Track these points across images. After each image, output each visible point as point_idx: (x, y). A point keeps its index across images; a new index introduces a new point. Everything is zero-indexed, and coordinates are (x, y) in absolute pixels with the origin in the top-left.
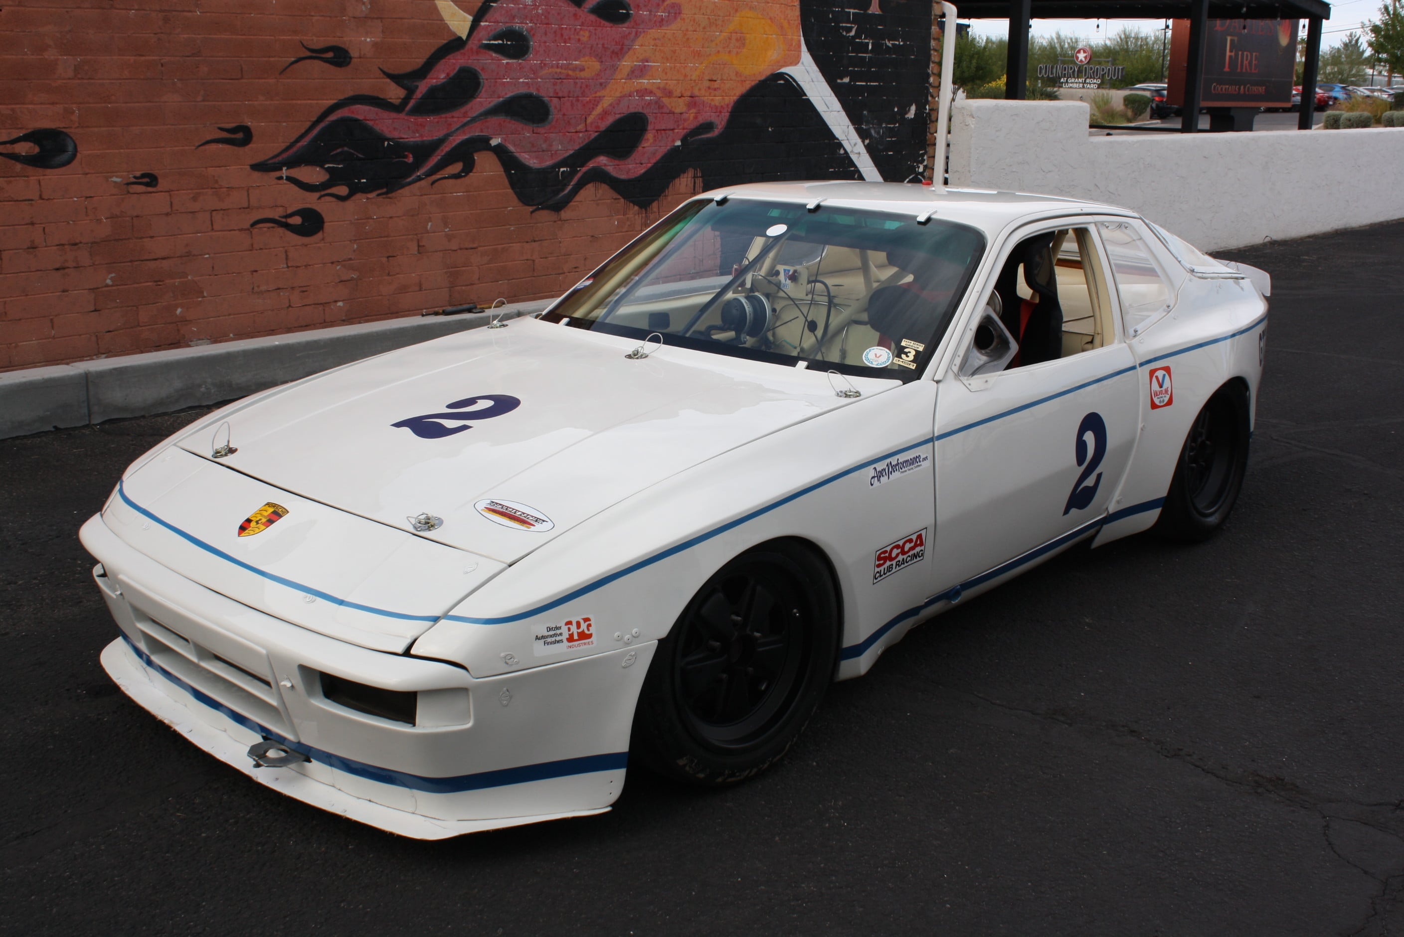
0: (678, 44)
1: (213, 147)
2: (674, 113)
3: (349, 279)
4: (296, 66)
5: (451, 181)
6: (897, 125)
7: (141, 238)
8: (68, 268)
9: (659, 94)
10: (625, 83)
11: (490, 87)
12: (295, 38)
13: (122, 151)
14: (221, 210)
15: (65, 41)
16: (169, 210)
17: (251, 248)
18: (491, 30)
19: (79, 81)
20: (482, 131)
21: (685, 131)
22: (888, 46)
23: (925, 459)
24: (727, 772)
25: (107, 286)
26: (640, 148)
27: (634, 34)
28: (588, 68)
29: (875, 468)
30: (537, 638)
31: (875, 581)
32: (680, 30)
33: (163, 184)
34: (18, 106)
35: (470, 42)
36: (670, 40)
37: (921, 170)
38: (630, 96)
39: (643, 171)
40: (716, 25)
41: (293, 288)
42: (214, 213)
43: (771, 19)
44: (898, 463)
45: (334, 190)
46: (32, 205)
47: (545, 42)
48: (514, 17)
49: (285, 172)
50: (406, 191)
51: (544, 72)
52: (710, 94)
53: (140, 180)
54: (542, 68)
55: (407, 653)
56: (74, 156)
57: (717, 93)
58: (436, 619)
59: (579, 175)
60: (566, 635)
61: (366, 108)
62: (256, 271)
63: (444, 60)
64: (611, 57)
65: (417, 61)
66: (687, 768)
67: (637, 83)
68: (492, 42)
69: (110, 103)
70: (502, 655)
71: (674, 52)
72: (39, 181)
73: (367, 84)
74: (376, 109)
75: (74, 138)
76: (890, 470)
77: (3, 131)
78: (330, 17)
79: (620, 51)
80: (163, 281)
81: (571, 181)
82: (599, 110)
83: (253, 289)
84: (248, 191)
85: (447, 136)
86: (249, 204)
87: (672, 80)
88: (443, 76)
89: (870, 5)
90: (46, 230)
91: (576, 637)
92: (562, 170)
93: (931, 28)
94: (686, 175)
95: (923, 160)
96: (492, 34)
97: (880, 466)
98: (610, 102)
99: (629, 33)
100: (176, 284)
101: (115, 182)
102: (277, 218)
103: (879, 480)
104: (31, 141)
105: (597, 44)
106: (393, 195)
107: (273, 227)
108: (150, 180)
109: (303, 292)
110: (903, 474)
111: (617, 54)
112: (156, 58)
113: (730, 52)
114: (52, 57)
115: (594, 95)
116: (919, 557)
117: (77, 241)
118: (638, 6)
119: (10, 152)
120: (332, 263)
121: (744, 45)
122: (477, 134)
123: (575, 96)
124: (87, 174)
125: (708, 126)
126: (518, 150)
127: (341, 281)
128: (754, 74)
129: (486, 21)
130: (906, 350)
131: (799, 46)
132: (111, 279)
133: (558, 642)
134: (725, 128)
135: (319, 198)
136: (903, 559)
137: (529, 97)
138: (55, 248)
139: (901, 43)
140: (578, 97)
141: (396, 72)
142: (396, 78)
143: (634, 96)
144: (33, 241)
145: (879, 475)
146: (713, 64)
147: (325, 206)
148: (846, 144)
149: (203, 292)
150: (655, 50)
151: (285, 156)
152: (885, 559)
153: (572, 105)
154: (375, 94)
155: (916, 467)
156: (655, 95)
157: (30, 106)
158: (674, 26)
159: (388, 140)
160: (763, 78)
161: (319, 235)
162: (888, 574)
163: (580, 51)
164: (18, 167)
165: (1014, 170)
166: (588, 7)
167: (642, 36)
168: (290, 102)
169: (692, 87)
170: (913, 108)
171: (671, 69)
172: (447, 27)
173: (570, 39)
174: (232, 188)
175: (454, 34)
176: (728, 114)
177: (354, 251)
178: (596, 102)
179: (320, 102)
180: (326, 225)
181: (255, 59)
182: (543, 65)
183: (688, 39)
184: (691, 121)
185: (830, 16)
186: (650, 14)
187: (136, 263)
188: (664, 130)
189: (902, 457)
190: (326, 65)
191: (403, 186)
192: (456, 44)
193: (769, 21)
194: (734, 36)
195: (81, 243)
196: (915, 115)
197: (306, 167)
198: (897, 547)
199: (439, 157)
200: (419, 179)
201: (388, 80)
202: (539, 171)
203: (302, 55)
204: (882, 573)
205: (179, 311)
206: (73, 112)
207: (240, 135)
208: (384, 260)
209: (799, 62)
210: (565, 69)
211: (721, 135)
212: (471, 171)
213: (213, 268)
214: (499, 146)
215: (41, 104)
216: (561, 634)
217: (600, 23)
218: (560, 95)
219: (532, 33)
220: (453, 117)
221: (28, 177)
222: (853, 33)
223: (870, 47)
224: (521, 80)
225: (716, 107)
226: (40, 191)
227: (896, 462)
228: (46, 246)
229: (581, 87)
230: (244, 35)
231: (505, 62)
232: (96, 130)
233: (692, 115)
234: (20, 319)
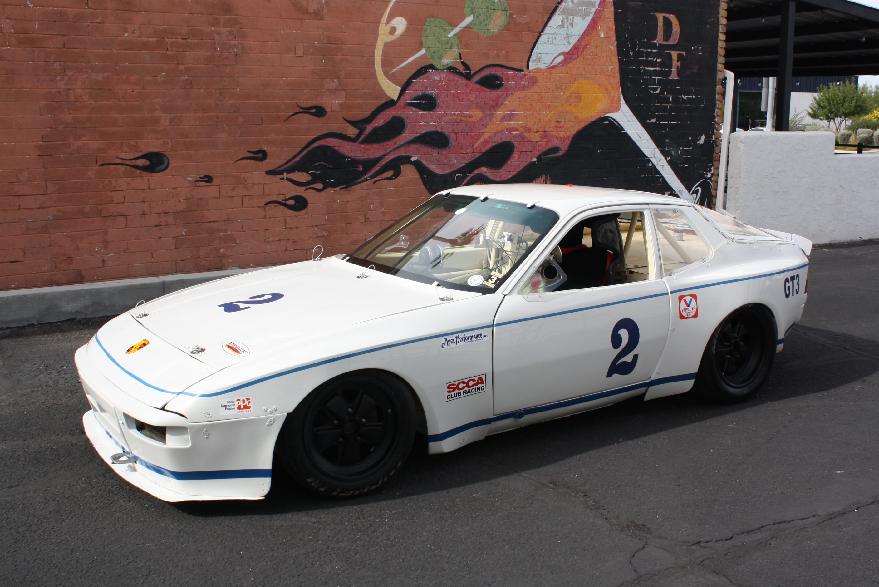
0: (535, 101)
1: (245, 161)
2: (532, 142)
3: (322, 235)
4: (293, 117)
5: (386, 182)
6: (691, 148)
7: (203, 210)
8: (162, 225)
9: (522, 130)
10: (499, 124)
11: (411, 127)
12: (293, 102)
13: (194, 163)
14: (248, 196)
15: (166, 106)
16: (218, 195)
17: (265, 217)
18: (412, 95)
19: (172, 127)
20: (406, 153)
21: (540, 152)
22: (684, 99)
23: (485, 336)
24: (338, 490)
25: (182, 235)
26: (509, 163)
27: (505, 95)
28: (475, 116)
29: (446, 339)
30: (222, 406)
31: (447, 400)
32: (536, 92)
33: (215, 181)
34: (140, 140)
35: (399, 103)
36: (529, 98)
37: (709, 176)
38: (502, 132)
39: (511, 176)
40: (561, 89)
41: (288, 240)
42: (244, 198)
43: (599, 84)
44: (464, 337)
45: (315, 186)
46: (144, 192)
47: (447, 101)
48: (427, 88)
49: (285, 175)
50: (358, 187)
51: (446, 118)
52: (557, 130)
53: (203, 179)
54: (444, 116)
55: (163, 409)
56: (167, 166)
57: (562, 129)
58: (179, 393)
59: (468, 178)
60: (237, 406)
61: (335, 140)
62: (267, 230)
63: (382, 113)
64: (490, 109)
65: (367, 113)
66: (313, 484)
67: (507, 124)
68: (413, 102)
69: (188, 138)
70: (204, 412)
71: (532, 105)
72: (149, 179)
73: (334, 127)
74: (341, 140)
75: (168, 157)
76: (458, 340)
77: (131, 153)
78: (314, 90)
79: (496, 106)
80: (214, 234)
81: (463, 182)
82: (482, 140)
83: (265, 240)
84: (264, 185)
85: (385, 155)
86: (264, 193)
87: (530, 122)
88: (382, 121)
89: (671, 74)
90: (151, 206)
91: (242, 407)
92: (457, 175)
93: (716, 87)
94: (540, 179)
95: (710, 170)
96: (413, 97)
97: (449, 338)
98: (489, 135)
99: (502, 95)
100: (221, 236)
101: (189, 180)
102: (280, 201)
103: (448, 345)
104: (145, 159)
105: (481, 102)
106: (350, 189)
107: (277, 206)
108: (209, 179)
109: (294, 242)
110: (467, 343)
111: (494, 107)
112: (214, 114)
113: (570, 105)
114: (159, 115)
115: (478, 132)
116: (482, 390)
117: (167, 211)
118: (508, 79)
119: (134, 164)
120: (312, 226)
121: (580, 100)
122: (403, 154)
123: (466, 132)
124: (174, 176)
125: (556, 149)
126: (429, 164)
127: (318, 237)
128: (587, 118)
129: (409, 90)
130: (492, 277)
131: (619, 100)
132: (185, 232)
133: (233, 409)
134: (567, 151)
135: (306, 190)
136: (469, 390)
137: (436, 133)
138: (156, 215)
139: (694, 97)
140: (468, 132)
141: (353, 120)
142: (353, 123)
143: (505, 132)
144: (144, 211)
145: (449, 342)
146: (559, 112)
147: (308, 194)
148: (653, 160)
149: (236, 241)
150: (520, 105)
151: (286, 166)
152: (454, 389)
153: (464, 137)
154: (340, 132)
155: (477, 340)
156: (519, 131)
157: (146, 141)
158: (532, 90)
159: (348, 158)
160: (593, 120)
161: (305, 211)
162: (457, 397)
163: (469, 106)
164: (138, 172)
165: (775, 176)
166: (475, 80)
167: (510, 97)
168: (290, 137)
169: (544, 126)
170: (703, 138)
171: (530, 115)
172: (385, 94)
173: (463, 99)
174: (254, 184)
175: (390, 98)
176: (569, 142)
177: (326, 220)
178: (480, 135)
179: (307, 137)
180: (309, 205)
181: (270, 114)
182: (445, 115)
183: (541, 98)
184: (544, 146)
185: (642, 81)
186: (516, 83)
187: (199, 224)
188: (525, 152)
189: (467, 334)
190: (311, 116)
191: (356, 184)
192: (391, 103)
193: (598, 86)
194: (573, 95)
195: (169, 212)
196: (704, 141)
197: (298, 173)
198: (464, 383)
199: (379, 168)
200: (366, 180)
201: (348, 124)
202: (442, 176)
203: (297, 111)
204: (453, 396)
205: (222, 250)
206: (168, 143)
207: (260, 155)
208: (344, 225)
209: (619, 110)
210: (460, 117)
211: (564, 155)
212: (399, 176)
213: (242, 227)
214: (416, 161)
215: (152, 139)
216: (234, 405)
217: (483, 89)
218: (456, 131)
219: (438, 96)
220: (388, 145)
221: (143, 177)
222: (658, 91)
223: (671, 100)
224: (431, 123)
225: (561, 138)
226: (149, 185)
227: (463, 336)
228: (151, 214)
229: (470, 127)
230: (264, 101)
231: (421, 113)
232: (180, 152)
233: (544, 143)
234: (135, 252)
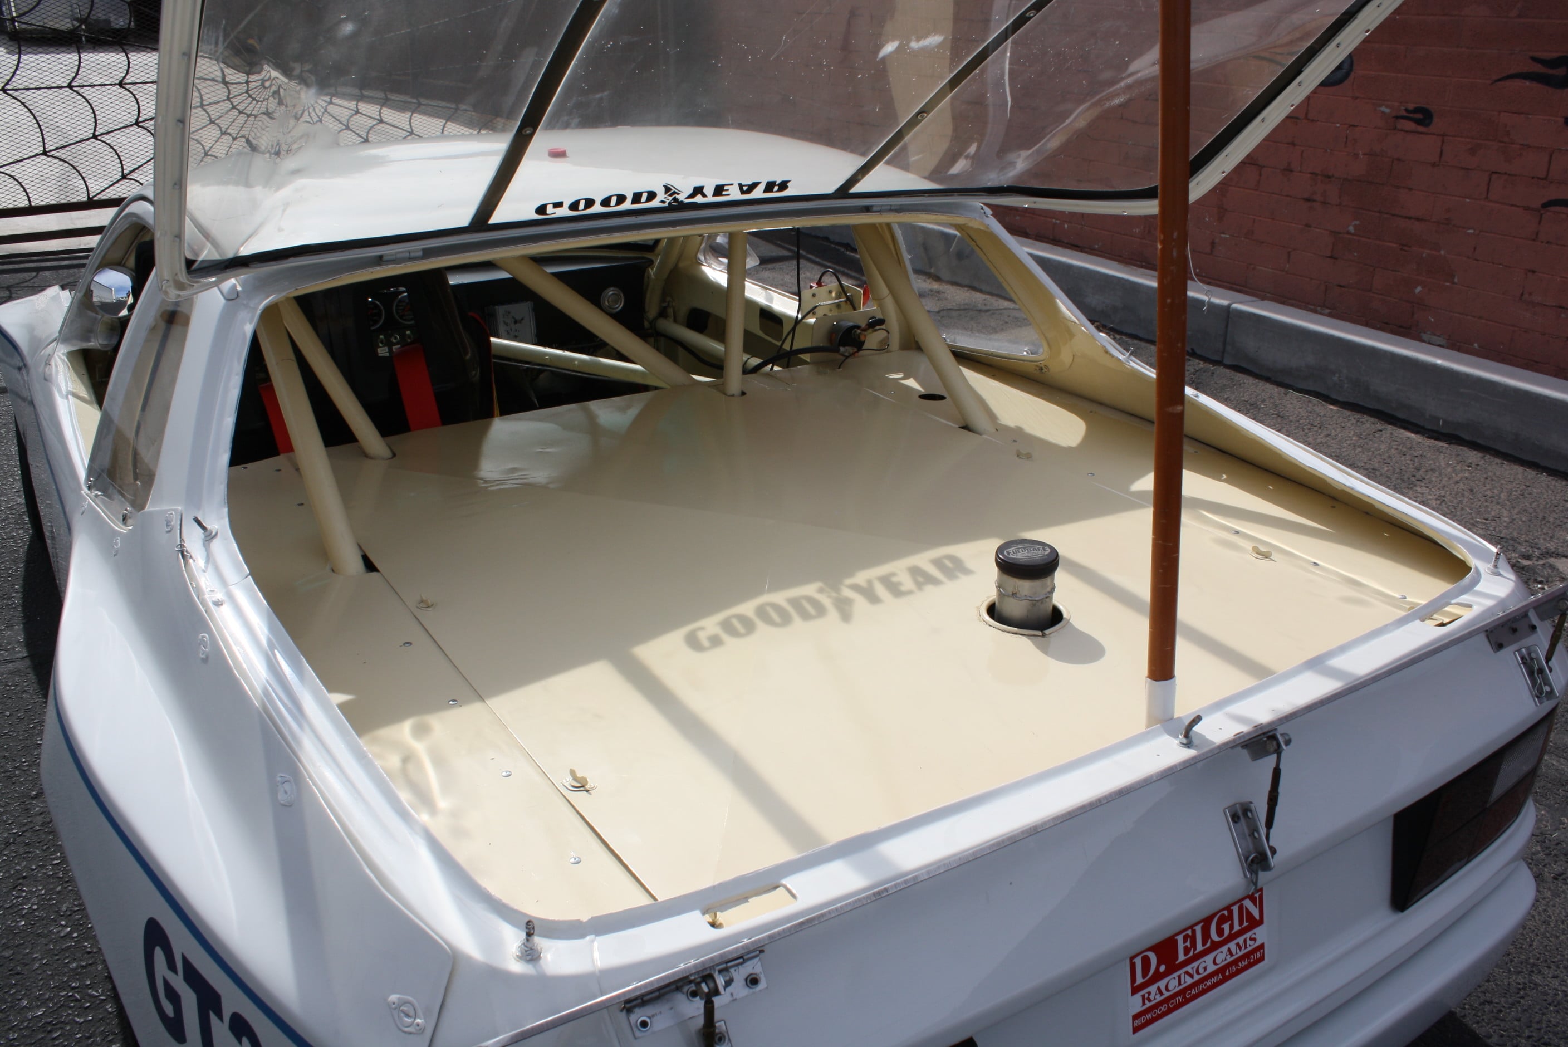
1: (1518, 83)
7: (1398, 187)
8: (1314, 201)
13: (1399, 75)
14: (1505, 173)
16: (1436, 159)
17: (1535, 238)
25: (1349, 233)
33: (1438, 124)
42: (1494, 176)
46: (1296, 123)
53: (1411, 115)
56: (1347, 74)
62: (1534, 272)
69: (1399, 14)
72: (1309, 99)
80: (1410, 247)
83: (1522, 295)
84: (1551, 156)
86: (1547, 175)
90: (1304, 154)
100: (1424, 255)
101: (1383, 113)
108: (1423, 116)
117: (1330, 174)
124: (1357, 98)
132: (1355, 226)
138: (1309, 175)
144: (1289, 164)
149: (1453, 276)
174: (1529, 146)
187: (1386, 216)
195: (1333, 176)
205: (1419, 289)
213: (1475, 249)
226: (1310, 109)
228: (1300, 172)
232: (1377, 46)
234: (1263, 242)
